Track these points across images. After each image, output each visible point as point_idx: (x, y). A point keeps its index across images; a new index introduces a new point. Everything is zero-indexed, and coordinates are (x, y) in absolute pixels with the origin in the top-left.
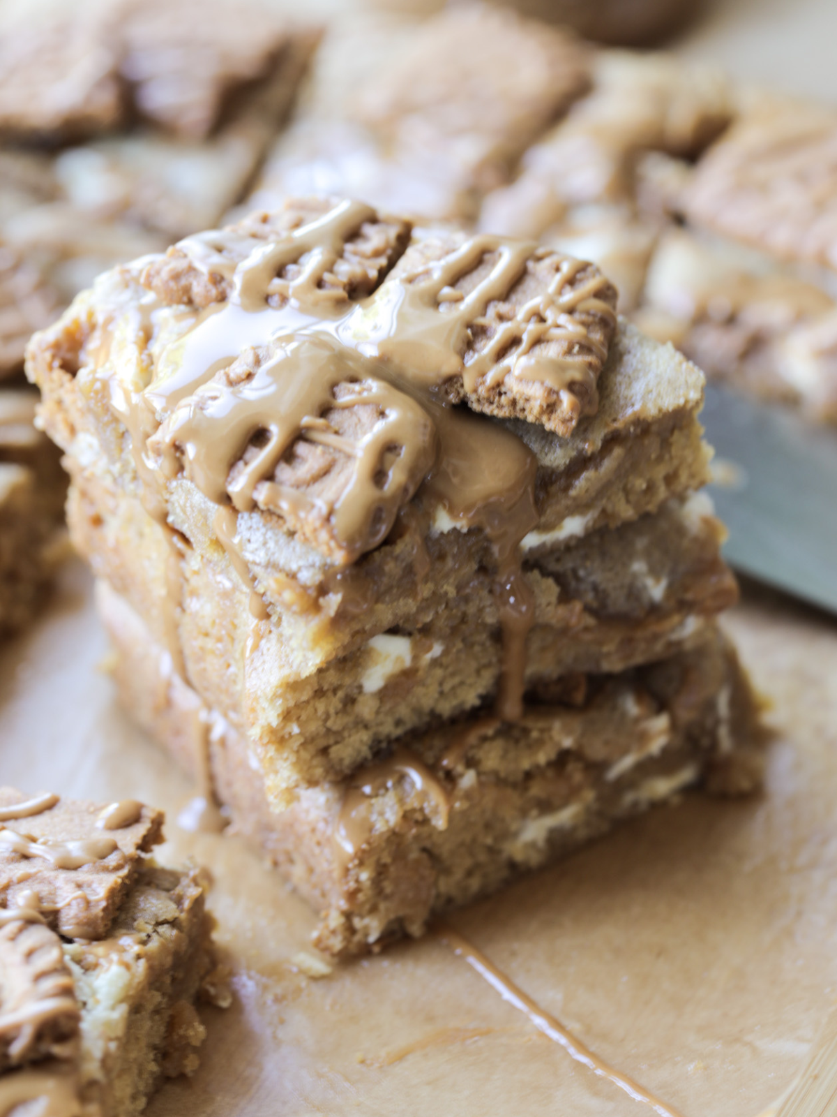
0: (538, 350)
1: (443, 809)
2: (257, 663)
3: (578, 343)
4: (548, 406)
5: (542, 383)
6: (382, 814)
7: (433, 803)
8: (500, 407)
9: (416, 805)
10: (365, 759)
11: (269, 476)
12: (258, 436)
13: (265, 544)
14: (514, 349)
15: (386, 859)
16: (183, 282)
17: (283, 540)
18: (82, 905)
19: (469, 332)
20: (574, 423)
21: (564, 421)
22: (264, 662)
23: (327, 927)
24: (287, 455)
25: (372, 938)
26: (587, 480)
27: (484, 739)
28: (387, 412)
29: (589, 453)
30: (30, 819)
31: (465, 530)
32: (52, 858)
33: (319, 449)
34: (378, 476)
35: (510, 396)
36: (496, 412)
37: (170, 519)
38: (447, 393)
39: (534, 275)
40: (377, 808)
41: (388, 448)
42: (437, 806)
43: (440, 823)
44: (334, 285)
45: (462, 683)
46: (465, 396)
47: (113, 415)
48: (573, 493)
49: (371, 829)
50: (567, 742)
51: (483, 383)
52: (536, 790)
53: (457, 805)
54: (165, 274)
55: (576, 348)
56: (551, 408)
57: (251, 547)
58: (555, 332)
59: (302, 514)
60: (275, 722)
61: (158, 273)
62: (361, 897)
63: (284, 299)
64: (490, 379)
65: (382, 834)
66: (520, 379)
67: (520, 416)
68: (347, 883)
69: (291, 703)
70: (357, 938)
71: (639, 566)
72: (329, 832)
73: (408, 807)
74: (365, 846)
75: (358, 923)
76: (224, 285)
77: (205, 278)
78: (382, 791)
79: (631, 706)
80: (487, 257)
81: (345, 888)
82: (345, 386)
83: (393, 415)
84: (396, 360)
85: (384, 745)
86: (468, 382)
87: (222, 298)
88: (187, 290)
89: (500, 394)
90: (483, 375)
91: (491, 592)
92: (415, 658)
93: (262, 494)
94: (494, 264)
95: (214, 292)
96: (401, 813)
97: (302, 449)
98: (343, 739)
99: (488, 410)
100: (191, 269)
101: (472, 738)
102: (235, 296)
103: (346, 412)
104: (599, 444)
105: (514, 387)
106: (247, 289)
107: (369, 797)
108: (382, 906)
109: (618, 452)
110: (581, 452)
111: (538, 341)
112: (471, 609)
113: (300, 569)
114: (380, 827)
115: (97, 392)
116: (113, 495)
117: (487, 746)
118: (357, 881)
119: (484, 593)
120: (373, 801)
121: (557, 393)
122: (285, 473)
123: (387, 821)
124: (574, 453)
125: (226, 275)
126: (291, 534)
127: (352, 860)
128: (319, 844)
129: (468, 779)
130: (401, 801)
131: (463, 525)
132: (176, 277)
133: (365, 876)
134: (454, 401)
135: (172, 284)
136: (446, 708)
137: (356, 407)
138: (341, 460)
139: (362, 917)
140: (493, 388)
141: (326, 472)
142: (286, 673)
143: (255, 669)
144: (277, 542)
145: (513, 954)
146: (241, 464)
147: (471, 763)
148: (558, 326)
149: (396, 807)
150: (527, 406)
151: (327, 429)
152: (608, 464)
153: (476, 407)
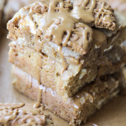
0: (105, 16)
1: (92, 99)
2: (64, 75)
3: (111, 15)
4: (111, 25)
5: (109, 21)
6: (82, 101)
7: (91, 98)
8: (101, 26)
9: (88, 99)
10: (77, 92)
11: (69, 40)
12: (65, 33)
13: (68, 52)
14: (101, 16)
15: (83, 109)
16: (39, 9)
17: (71, 51)
18: (41, 121)
19: (93, 14)
20: (115, 28)
21: (113, 28)
22: (65, 75)
23: (72, 122)
24: (71, 36)
25: (79, 124)
26: (114, 39)
27: (95, 87)
28: (85, 28)
29: (115, 34)
30: (21, 108)
31: (99, 48)
32: (31, 114)
33: (76, 35)
34: (88, 38)
35: (103, 24)
36: (100, 27)
37: (42, 51)
38: (92, 24)
39: (98, 4)
40: (81, 100)
41: (88, 34)
42: (91, 99)
43: (92, 101)
44: (66, 8)
45: (92, 77)
46: (95, 25)
47: (30, 33)
48: (112, 41)
49: (81, 104)
50: (107, 86)
51: (98, 22)
52: (102, 95)
53: (95, 98)
54: (36, 7)
55: (111, 16)
56: (111, 26)
57: (65, 53)
58: (107, 13)
59: (77, 46)
60: (67, 85)
61: (34, 7)
62: (79, 116)
63: (59, 10)
64: (100, 21)
65: (83, 104)
66: (105, 21)
67: (105, 28)
68: (77, 114)
69: (70, 82)
70: (77, 124)
71: (116, 55)
72: (72, 105)
73: (86, 99)
74: (80, 107)
75: (77, 121)
76: (47, 8)
77: (44, 8)
78: (81, 97)
79: (113, 80)
80: (89, 2)
81: (76, 115)
82: (76, 24)
83: (86, 28)
84: (83, 19)
85: (80, 89)
86: (96, 22)
87: (47, 11)
88: (40, 10)
89: (101, 24)
90: (98, 21)
91: (99, 60)
92: (87, 72)
93: (69, 43)
94: (91, 3)
95: (45, 10)
96: (85, 100)
97: (73, 35)
98: (75, 88)
99: (99, 27)
100: (40, 6)
101: (94, 86)
102: (49, 10)
103: (78, 28)
104: (116, 32)
105: (104, 22)
106: (52, 9)
107: (79, 98)
108: (81, 118)
109: (119, 33)
110: (113, 34)
111: (105, 15)
112: (96, 63)
113: (75, 56)
114: (82, 103)
115: (27, 29)
116: (23, 49)
117: (96, 88)
118: (78, 113)
119: (98, 60)
120: (80, 99)
121: (112, 23)
122: (72, 39)
123: (83, 102)
124: (112, 34)
125: (47, 7)
126: (73, 50)
127: (78, 109)
128: (69, 108)
129: (94, 94)
130: (85, 98)
131: (99, 47)
132: (38, 8)
133: (80, 112)
134: (93, 26)
135: (37, 9)
136: (89, 82)
137: (80, 27)
138: (80, 37)
139: (78, 120)
140: (100, 23)
141: (78, 39)
142: (71, 76)
143: (63, 76)
144: (70, 52)
145: (103, 124)
146: (64, 38)
147: (94, 91)
148: (107, 12)
149: (85, 99)
150: (106, 26)
151: (77, 31)
152: (117, 36)
153: (96, 27)
